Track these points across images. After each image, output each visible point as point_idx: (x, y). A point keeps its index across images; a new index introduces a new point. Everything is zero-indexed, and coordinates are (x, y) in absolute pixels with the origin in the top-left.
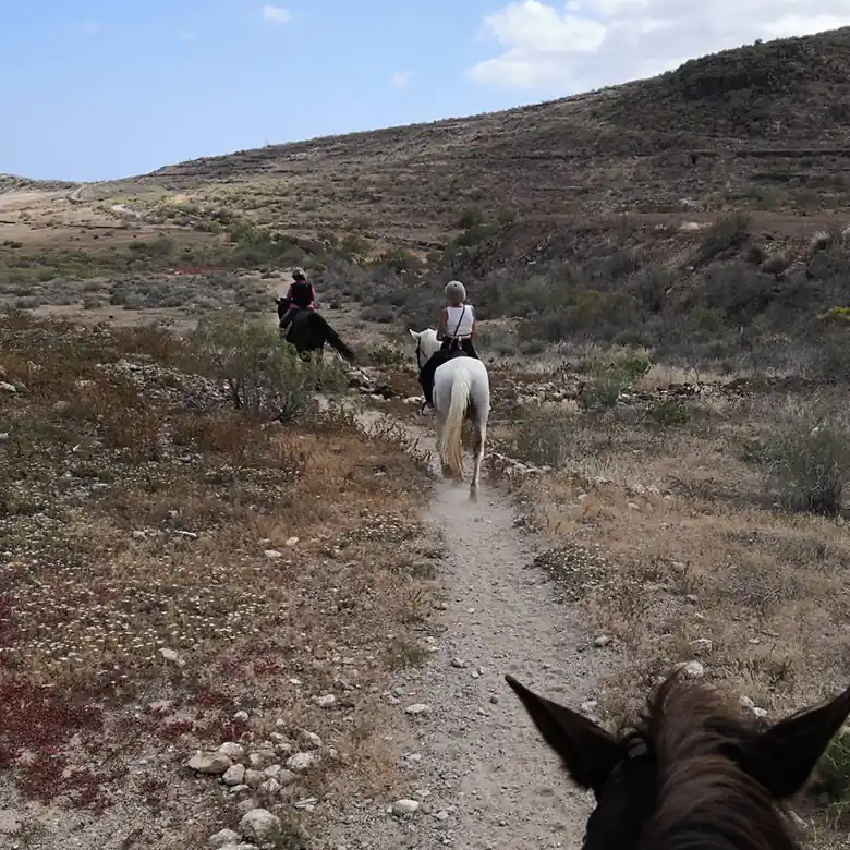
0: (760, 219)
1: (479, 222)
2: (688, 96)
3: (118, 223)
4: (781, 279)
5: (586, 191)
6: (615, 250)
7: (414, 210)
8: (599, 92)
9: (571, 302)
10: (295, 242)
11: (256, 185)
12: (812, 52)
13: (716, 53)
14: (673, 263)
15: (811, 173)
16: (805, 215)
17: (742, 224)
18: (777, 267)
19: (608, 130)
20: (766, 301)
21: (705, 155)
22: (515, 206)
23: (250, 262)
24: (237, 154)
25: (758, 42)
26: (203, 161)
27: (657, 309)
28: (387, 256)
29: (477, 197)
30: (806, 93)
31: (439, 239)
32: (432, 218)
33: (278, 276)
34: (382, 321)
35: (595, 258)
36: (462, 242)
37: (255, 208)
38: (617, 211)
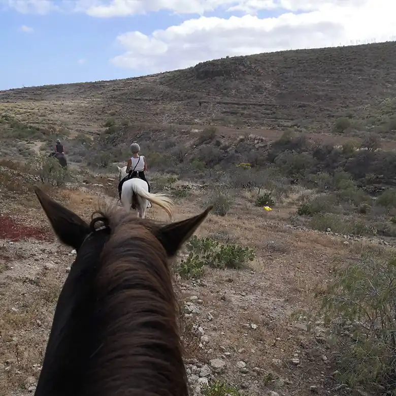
0: (221, 130)
1: (114, 125)
2: (199, 77)
4: (227, 152)
5: (157, 114)
6: (166, 138)
7: (87, 119)
8: (164, 73)
9: (149, 157)
10: (38, 129)
11: (20, 104)
12: (248, 63)
13: (211, 60)
14: (188, 145)
15: (245, 112)
16: (238, 129)
17: (213, 131)
18: (225, 148)
19: (167, 89)
20: (220, 160)
21: (205, 102)
22: (129, 119)
23: (20, 137)
24: (10, 90)
25: (227, 57)
27: (181, 161)
28: (79, 136)
29: (113, 114)
30: (246, 80)
31: (97, 131)
32: (95, 122)
33: (34, 143)
35: (159, 141)
36: (107, 132)
37: (20, 114)
38: (169, 123)
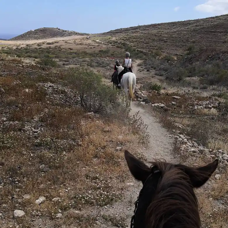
1: (194, 49)
3: (97, 45)
5: (225, 42)
7: (176, 45)
10: (142, 52)
22: (204, 45)
24: (130, 27)
26: (121, 29)
29: (194, 42)
31: (182, 53)
32: (181, 47)
33: (135, 61)
36: (188, 54)
37: (133, 42)
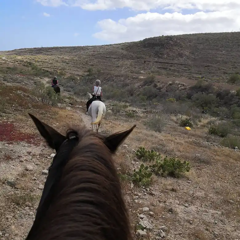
0: (157, 77)
1: (92, 71)
2: (145, 46)
3: (4, 62)
4: (161, 91)
5: (118, 67)
6: (123, 81)
7: (77, 67)
8: (124, 43)
9: (112, 91)
10: (48, 71)
11: (39, 56)
12: (175, 39)
13: (153, 37)
14: (136, 85)
15: (172, 68)
16: (168, 77)
17: (153, 78)
18: (160, 89)
19: (125, 52)
20: (156, 96)
21: (147, 61)
22: (101, 68)
23: (36, 75)
24: (34, 48)
25: (163, 36)
26: (25, 49)
27: (132, 95)
28: (71, 77)
29: (92, 65)
30: (173, 49)
31: (82, 74)
32: (81, 69)
33: (44, 79)
34: (68, 91)
35: (119, 82)
36: (88, 75)
37: (38, 62)
38: (125, 72)
